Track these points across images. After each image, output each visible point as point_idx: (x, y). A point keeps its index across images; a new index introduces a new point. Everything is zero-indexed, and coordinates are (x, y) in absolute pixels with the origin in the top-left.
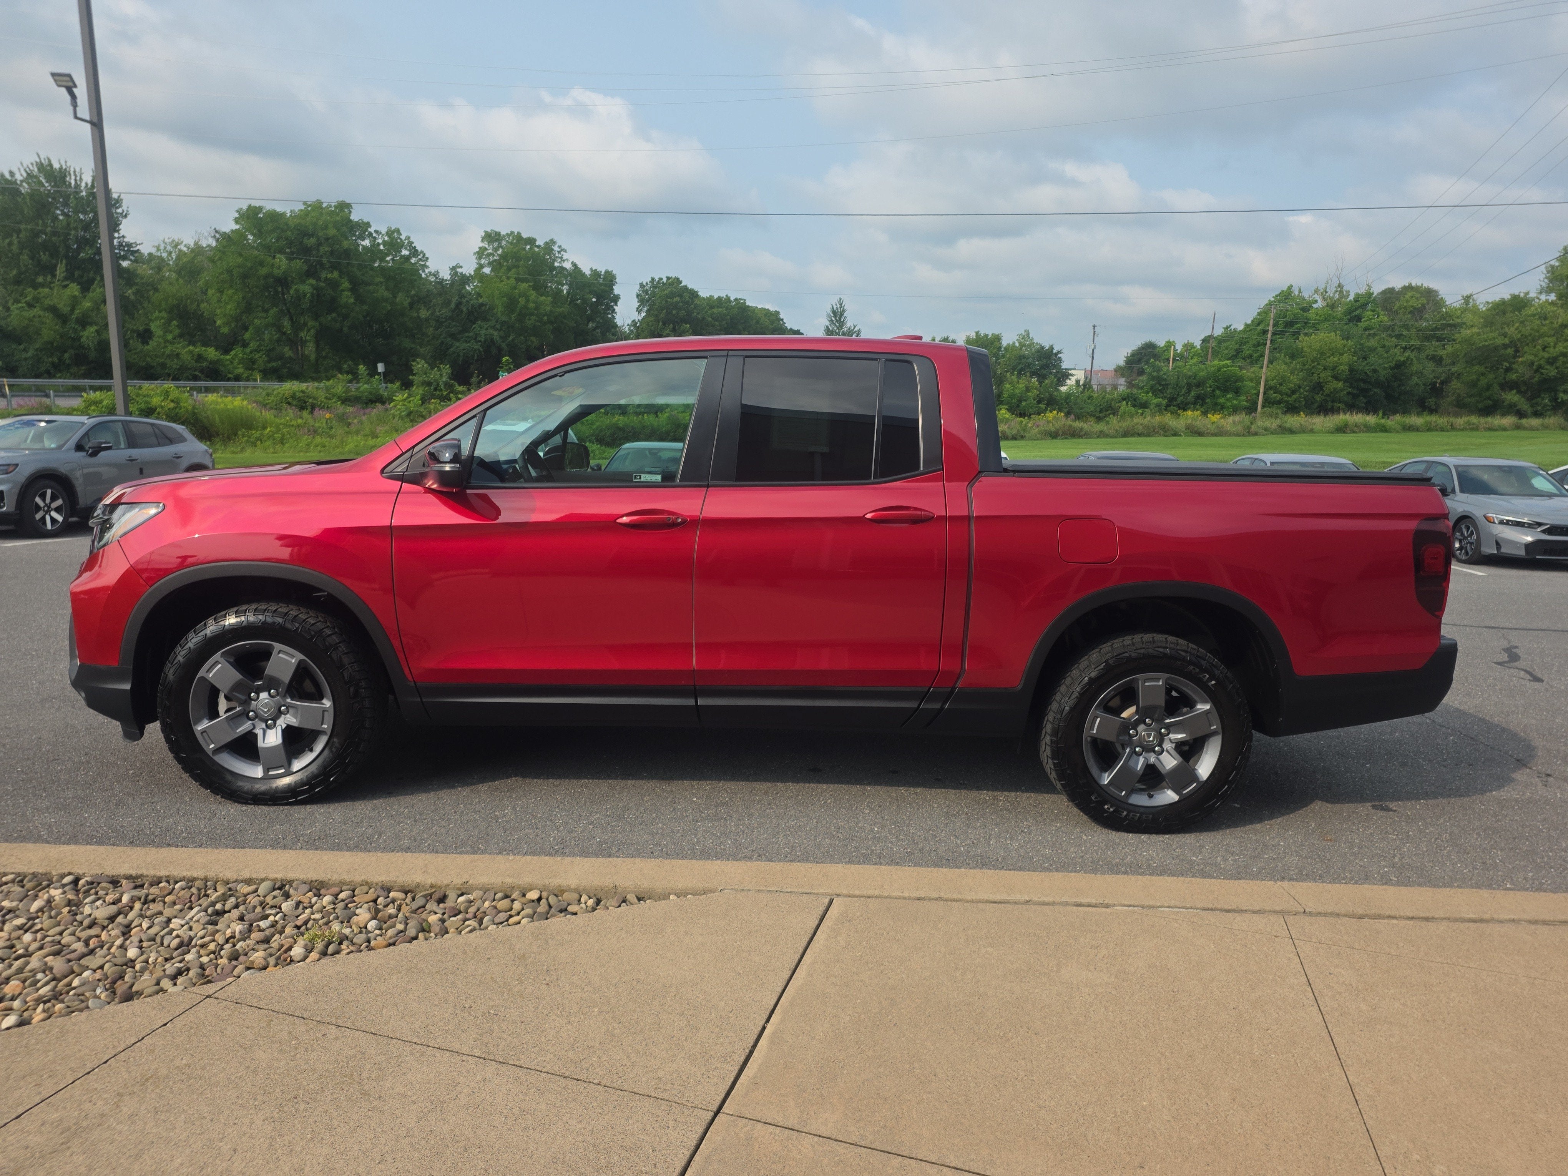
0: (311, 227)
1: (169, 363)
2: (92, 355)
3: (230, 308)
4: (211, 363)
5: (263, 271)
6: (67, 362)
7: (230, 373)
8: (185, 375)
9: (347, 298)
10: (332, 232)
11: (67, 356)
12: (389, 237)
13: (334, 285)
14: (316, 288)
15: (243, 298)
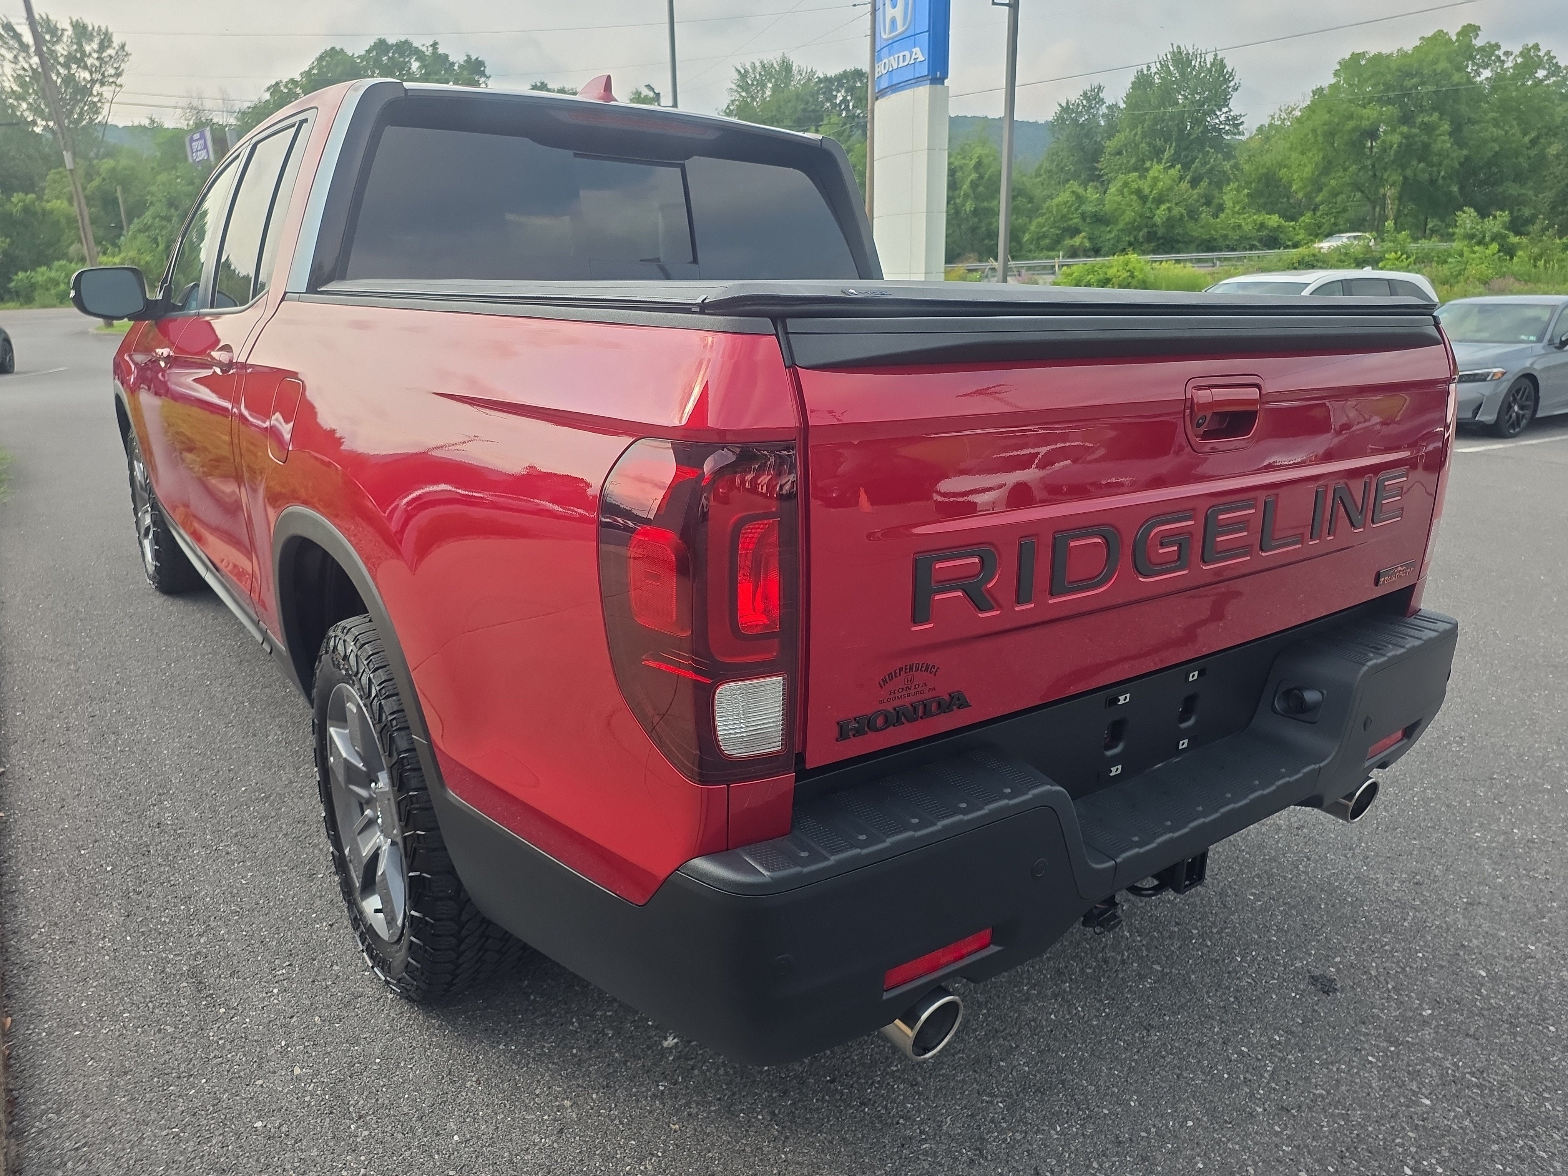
0: (1416, 65)
1: (1231, 234)
2: (1161, 232)
3: (1308, 171)
4: (1271, 231)
5: (1351, 124)
6: (1141, 240)
7: (1289, 240)
8: (1242, 245)
9: (1443, 142)
10: (1442, 65)
11: (1141, 234)
12: (1523, 57)
13: (1428, 128)
14: (1406, 137)
15: (1324, 158)
